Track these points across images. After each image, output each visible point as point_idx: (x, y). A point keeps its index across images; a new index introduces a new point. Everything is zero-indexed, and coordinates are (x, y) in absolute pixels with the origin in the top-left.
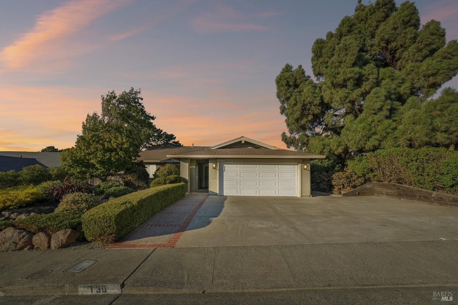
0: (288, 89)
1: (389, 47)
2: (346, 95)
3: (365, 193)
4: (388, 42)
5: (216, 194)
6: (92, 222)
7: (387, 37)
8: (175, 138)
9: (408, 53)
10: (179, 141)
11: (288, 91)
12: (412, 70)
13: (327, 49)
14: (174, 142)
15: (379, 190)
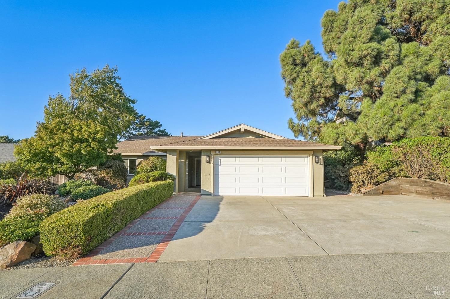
0: (295, 68)
1: (413, 18)
2: (362, 74)
3: (391, 192)
4: (411, 13)
5: (210, 194)
6: (54, 232)
7: (409, 7)
8: (161, 125)
9: (436, 25)
10: (165, 130)
11: (295, 71)
12: (441, 45)
13: (339, 22)
14: (159, 131)
15: (407, 188)
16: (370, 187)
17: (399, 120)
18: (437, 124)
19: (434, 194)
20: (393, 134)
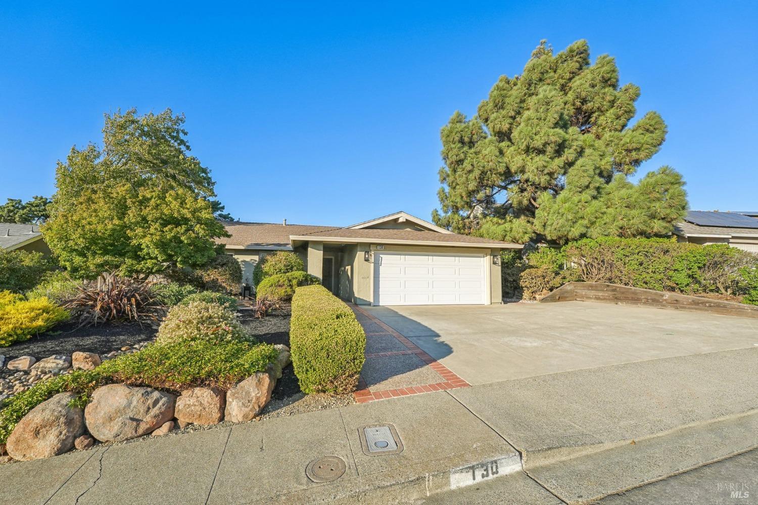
0: (463, 147)
1: (585, 107)
2: (545, 164)
3: (566, 297)
4: (584, 101)
5: (369, 304)
7: (583, 94)
9: (605, 119)
11: (462, 151)
12: (612, 141)
13: (512, 99)
15: (584, 293)
16: (545, 293)
17: (582, 218)
18: (617, 223)
19: (618, 299)
20: (575, 232)
